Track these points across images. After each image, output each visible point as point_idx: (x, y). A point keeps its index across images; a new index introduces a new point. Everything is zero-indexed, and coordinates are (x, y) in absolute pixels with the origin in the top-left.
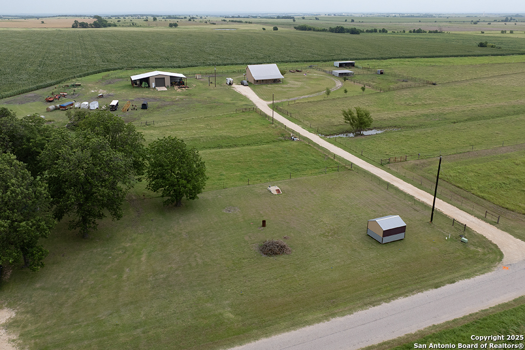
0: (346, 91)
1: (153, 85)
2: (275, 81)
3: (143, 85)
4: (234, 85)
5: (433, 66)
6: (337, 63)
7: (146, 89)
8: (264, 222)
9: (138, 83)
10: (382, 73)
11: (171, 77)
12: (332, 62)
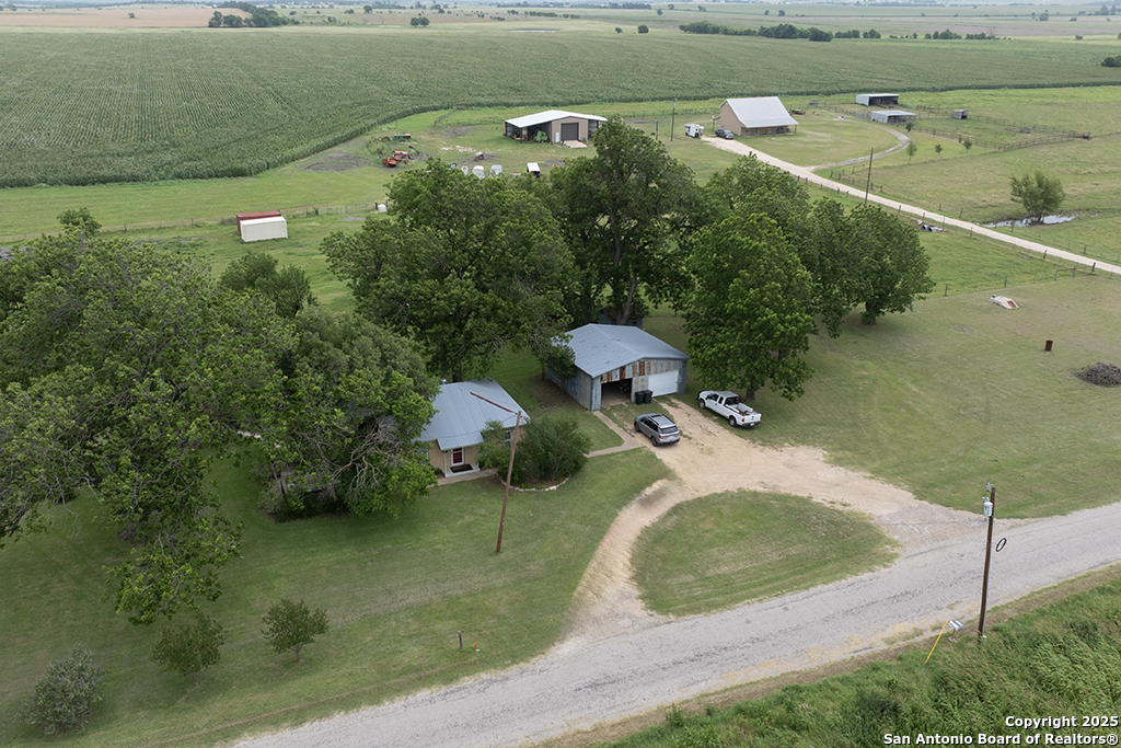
0: (939, 149)
1: (557, 137)
2: (781, 130)
3: (538, 138)
4: (703, 138)
5: (1048, 104)
6: (864, 98)
7: (544, 145)
8: (1049, 344)
9: (525, 132)
10: (964, 117)
11: (590, 121)
12: (852, 94)
